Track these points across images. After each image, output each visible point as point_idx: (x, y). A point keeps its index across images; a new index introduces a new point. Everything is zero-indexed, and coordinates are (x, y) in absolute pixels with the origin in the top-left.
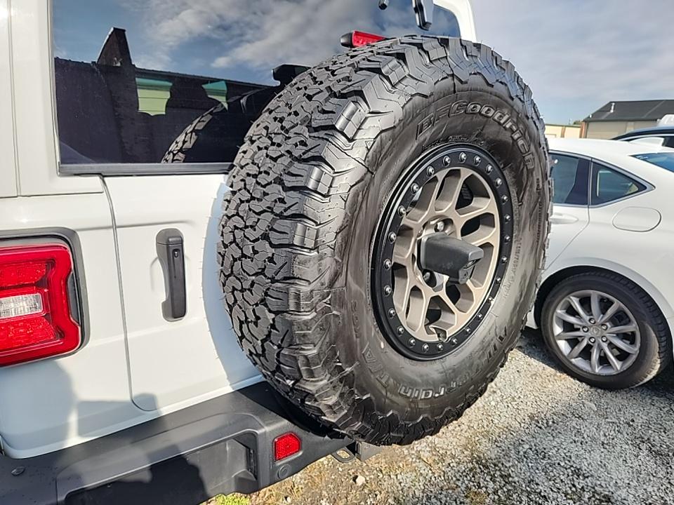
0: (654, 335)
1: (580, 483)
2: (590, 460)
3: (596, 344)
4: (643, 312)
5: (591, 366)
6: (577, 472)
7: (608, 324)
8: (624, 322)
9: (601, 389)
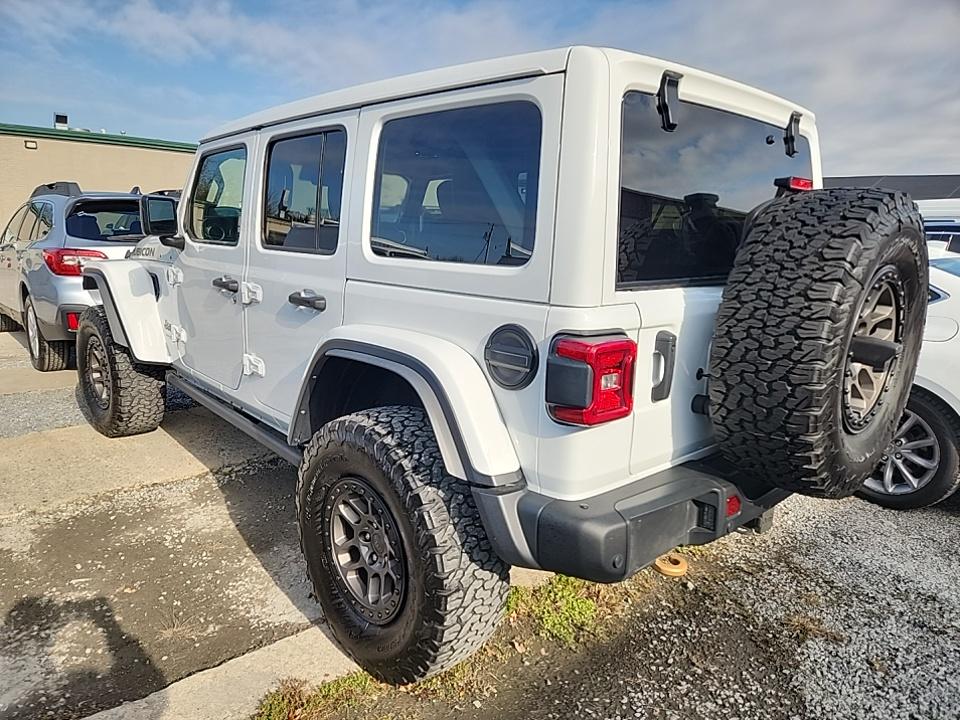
0: (954, 448)
1: (902, 587)
2: (906, 569)
3: (889, 462)
4: (943, 425)
5: (883, 485)
6: (897, 578)
7: (902, 440)
8: (920, 437)
9: (895, 510)
